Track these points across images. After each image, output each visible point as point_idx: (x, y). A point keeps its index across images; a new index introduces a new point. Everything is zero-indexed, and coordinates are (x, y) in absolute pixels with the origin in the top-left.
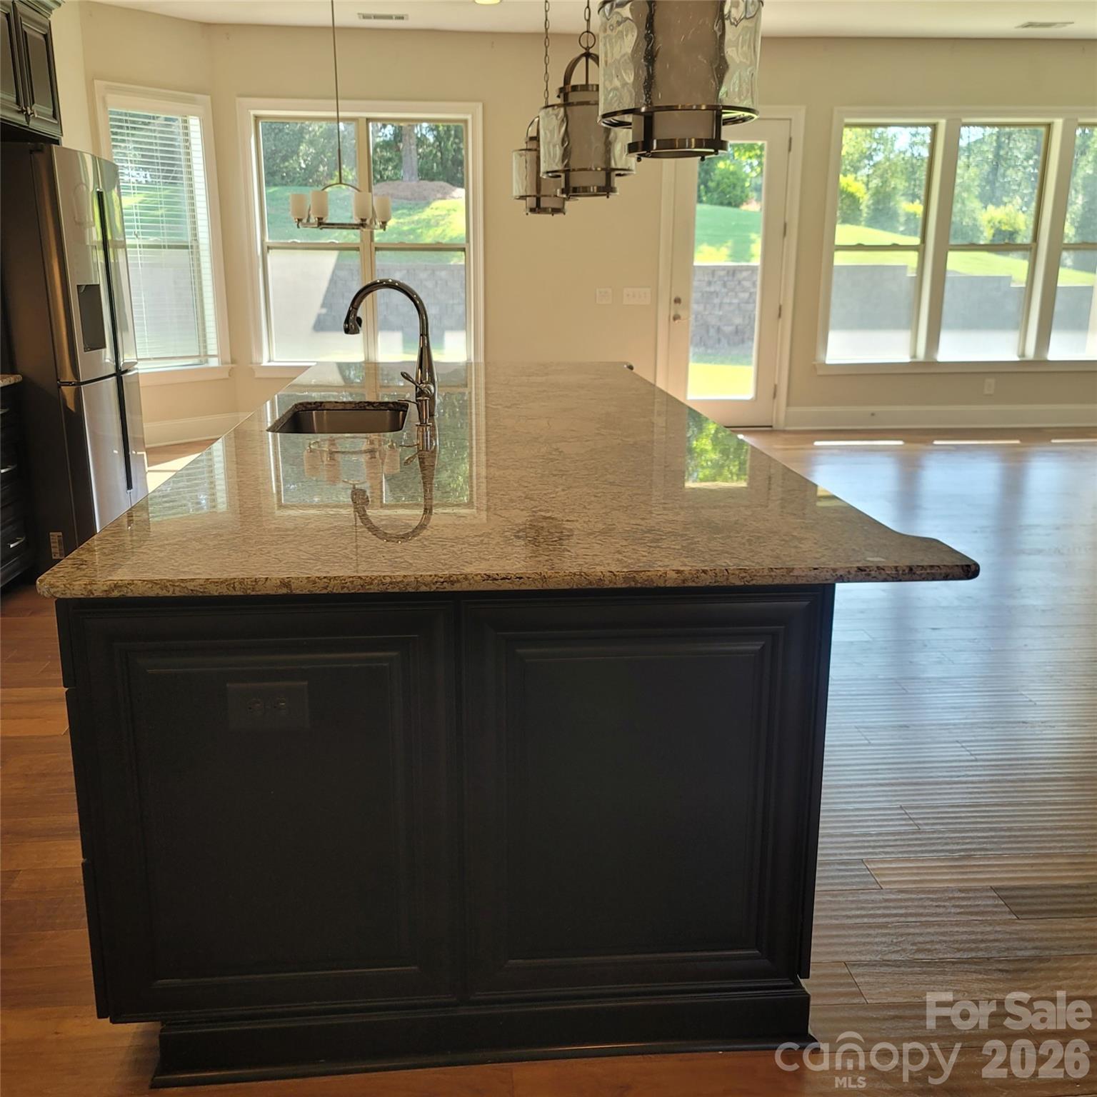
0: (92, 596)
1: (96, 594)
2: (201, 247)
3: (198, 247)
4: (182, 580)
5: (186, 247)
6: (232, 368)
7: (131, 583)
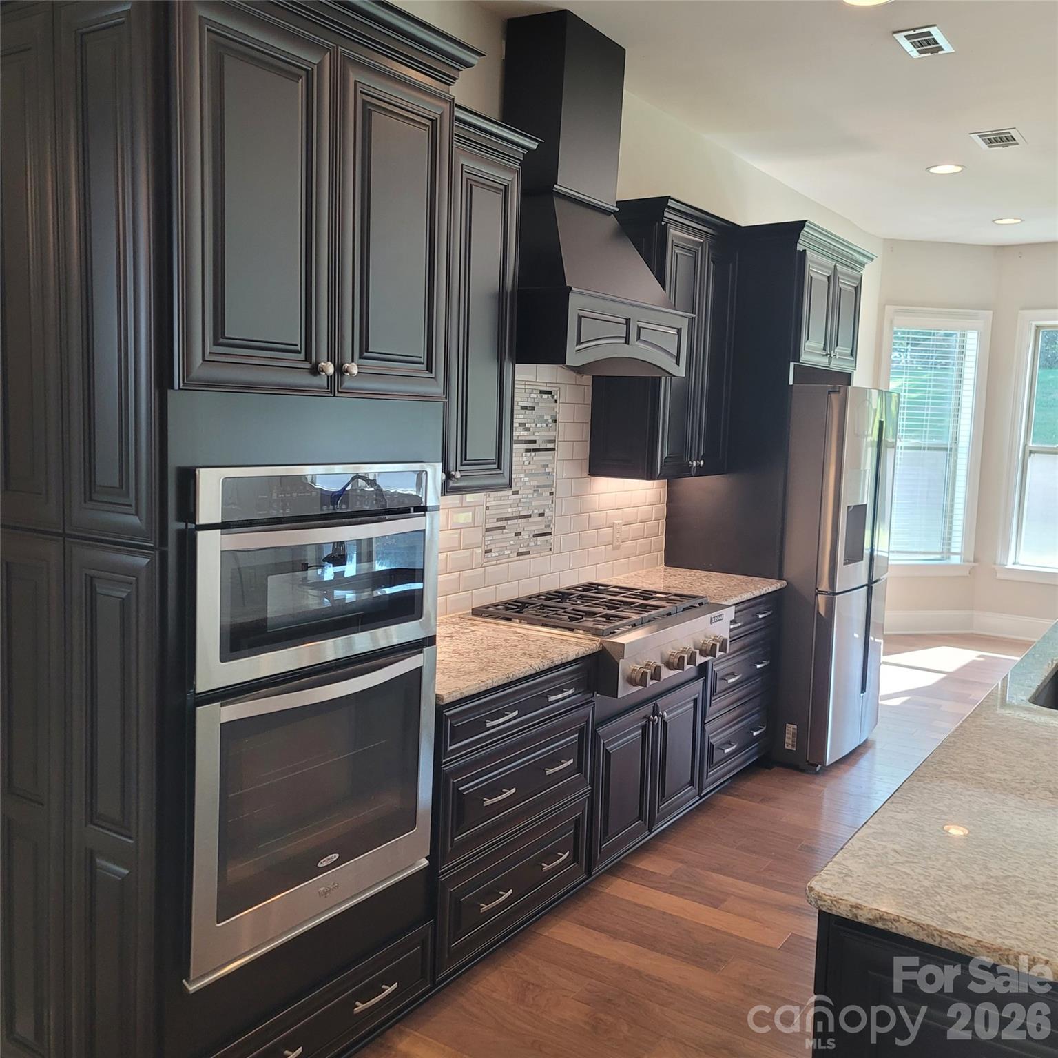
0: (856, 920)
1: (861, 920)
2: (960, 450)
3: (956, 450)
4: (951, 934)
5: (946, 449)
6: (973, 567)
7: (897, 919)
